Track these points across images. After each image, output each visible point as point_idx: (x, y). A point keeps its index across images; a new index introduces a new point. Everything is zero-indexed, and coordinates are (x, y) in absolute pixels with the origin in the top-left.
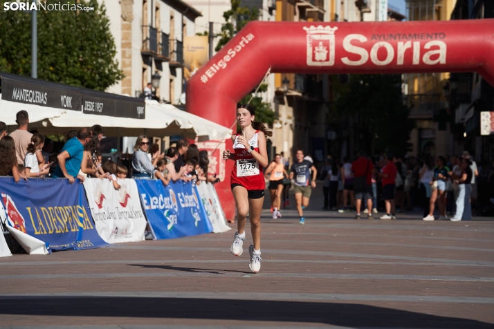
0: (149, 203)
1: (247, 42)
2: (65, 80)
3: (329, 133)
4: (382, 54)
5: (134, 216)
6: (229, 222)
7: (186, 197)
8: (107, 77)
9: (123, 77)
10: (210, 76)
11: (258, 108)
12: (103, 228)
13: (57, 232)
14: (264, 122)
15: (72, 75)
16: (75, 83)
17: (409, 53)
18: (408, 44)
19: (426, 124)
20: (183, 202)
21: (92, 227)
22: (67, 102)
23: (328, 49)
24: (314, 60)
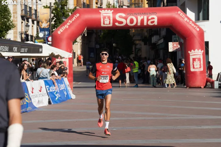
0: (49, 90)
1: (76, 17)
3: (96, 46)
4: (132, 21)
5: (44, 95)
8: (8, 27)
9: (15, 26)
10: (62, 31)
17: (142, 21)
18: (142, 17)
19: (137, 42)
21: (31, 102)
23: (110, 20)
24: (104, 24)
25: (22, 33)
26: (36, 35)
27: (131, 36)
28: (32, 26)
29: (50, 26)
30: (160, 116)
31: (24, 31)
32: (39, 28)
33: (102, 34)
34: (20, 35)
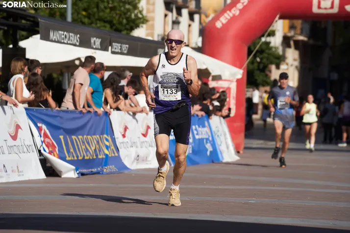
2: (96, 24)
6: (238, 152)
7: (200, 129)
8: (134, 21)
9: (148, 21)
10: (224, 22)
11: (267, 51)
12: (126, 156)
13: (86, 158)
14: (272, 63)
15: (102, 20)
16: (105, 27)
20: (197, 134)
21: (116, 155)
22: (97, 44)
24: (319, 7)
28: (190, 26)
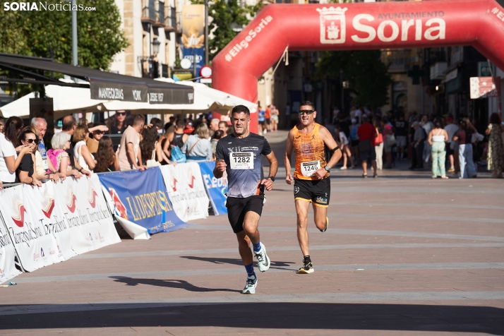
0: (210, 183)
1: (266, 23)
3: (306, 86)
4: (388, 32)
5: (199, 195)
8: (114, 45)
9: (129, 45)
10: (234, 55)
13: (149, 216)
15: (82, 45)
16: (85, 52)
17: (412, 31)
18: (411, 23)
19: (397, 78)
21: (171, 209)
23: (339, 28)
24: (327, 38)
25: (145, 59)
26: (175, 63)
27: (383, 64)
28: (166, 44)
29: (204, 43)
30: (457, 241)
31: (149, 55)
32: (179, 49)
33: (319, 60)
34: (140, 65)
